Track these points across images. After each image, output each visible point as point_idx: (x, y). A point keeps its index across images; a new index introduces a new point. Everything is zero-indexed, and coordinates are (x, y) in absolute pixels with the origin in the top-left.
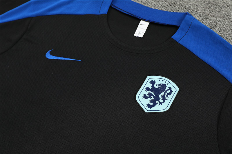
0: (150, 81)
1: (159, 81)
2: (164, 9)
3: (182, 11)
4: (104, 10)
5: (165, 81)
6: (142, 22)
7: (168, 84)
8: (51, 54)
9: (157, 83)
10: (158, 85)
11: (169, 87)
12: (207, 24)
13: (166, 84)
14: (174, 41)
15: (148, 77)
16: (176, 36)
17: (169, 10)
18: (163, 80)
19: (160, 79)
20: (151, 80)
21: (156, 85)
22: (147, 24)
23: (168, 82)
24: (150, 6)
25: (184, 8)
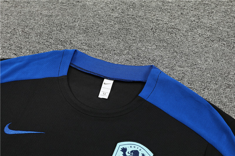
0: (121, 149)
1: (131, 147)
2: (127, 63)
3: (147, 63)
4: (64, 72)
5: (136, 147)
6: (105, 81)
7: (140, 150)
8: (10, 128)
9: (129, 150)
10: (130, 152)
11: (142, 154)
12: (174, 75)
13: (138, 150)
14: (142, 100)
15: (118, 144)
16: (143, 94)
17: (133, 64)
18: (135, 146)
19: (131, 145)
20: (121, 147)
21: (128, 153)
22: (112, 82)
23: (140, 148)
24: (112, 61)
25: (148, 61)
